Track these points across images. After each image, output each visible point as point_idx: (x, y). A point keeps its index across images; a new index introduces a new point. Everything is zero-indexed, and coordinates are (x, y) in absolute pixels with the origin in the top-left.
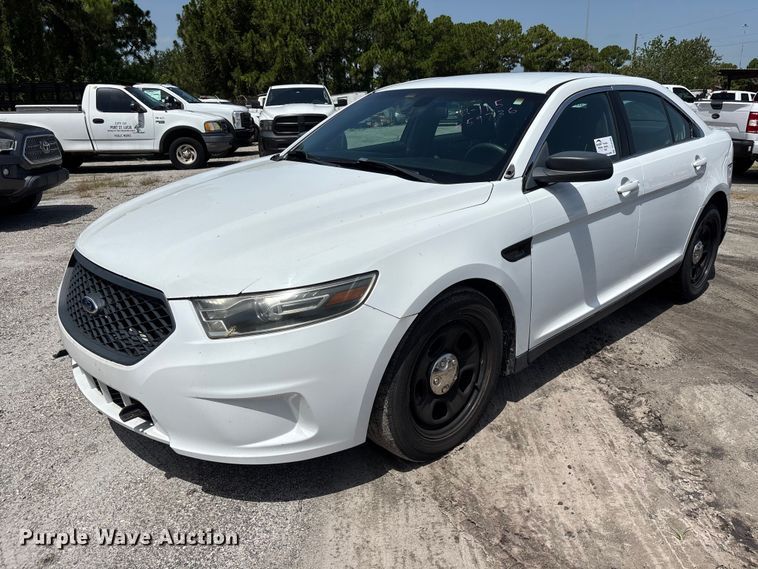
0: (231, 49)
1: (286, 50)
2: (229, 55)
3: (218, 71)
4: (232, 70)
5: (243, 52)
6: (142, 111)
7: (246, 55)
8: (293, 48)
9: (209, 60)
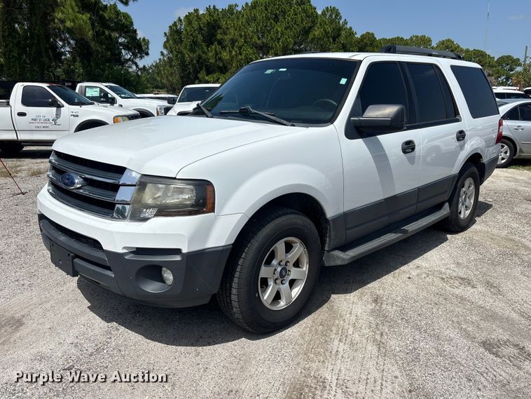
0: (200, 57)
1: (240, 57)
2: (198, 61)
3: (190, 73)
4: (199, 72)
5: (208, 59)
6: (59, 106)
7: (210, 61)
8: (245, 56)
9: (183, 66)
